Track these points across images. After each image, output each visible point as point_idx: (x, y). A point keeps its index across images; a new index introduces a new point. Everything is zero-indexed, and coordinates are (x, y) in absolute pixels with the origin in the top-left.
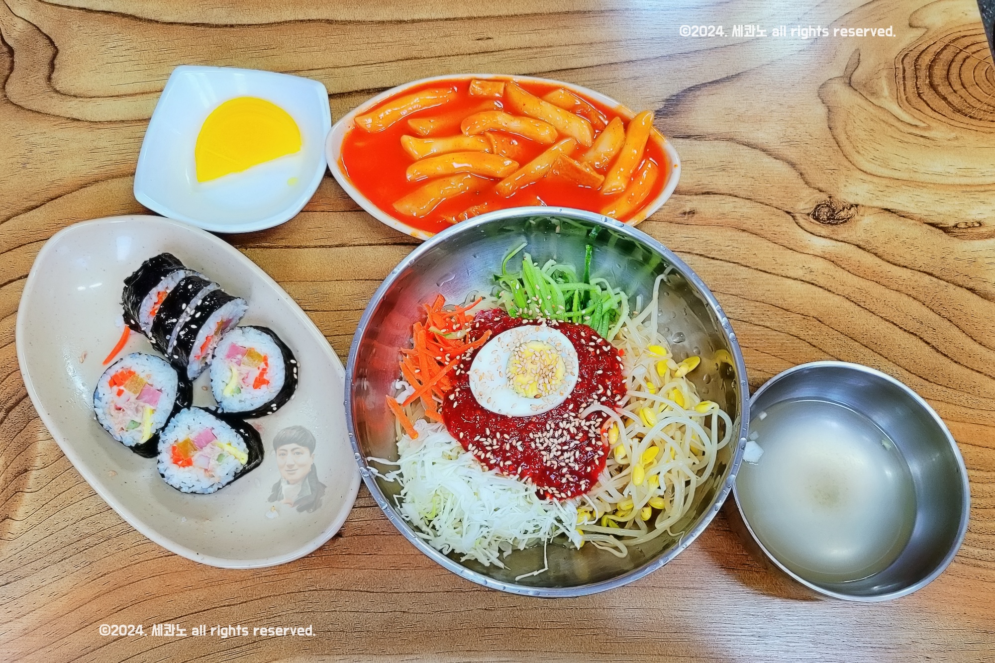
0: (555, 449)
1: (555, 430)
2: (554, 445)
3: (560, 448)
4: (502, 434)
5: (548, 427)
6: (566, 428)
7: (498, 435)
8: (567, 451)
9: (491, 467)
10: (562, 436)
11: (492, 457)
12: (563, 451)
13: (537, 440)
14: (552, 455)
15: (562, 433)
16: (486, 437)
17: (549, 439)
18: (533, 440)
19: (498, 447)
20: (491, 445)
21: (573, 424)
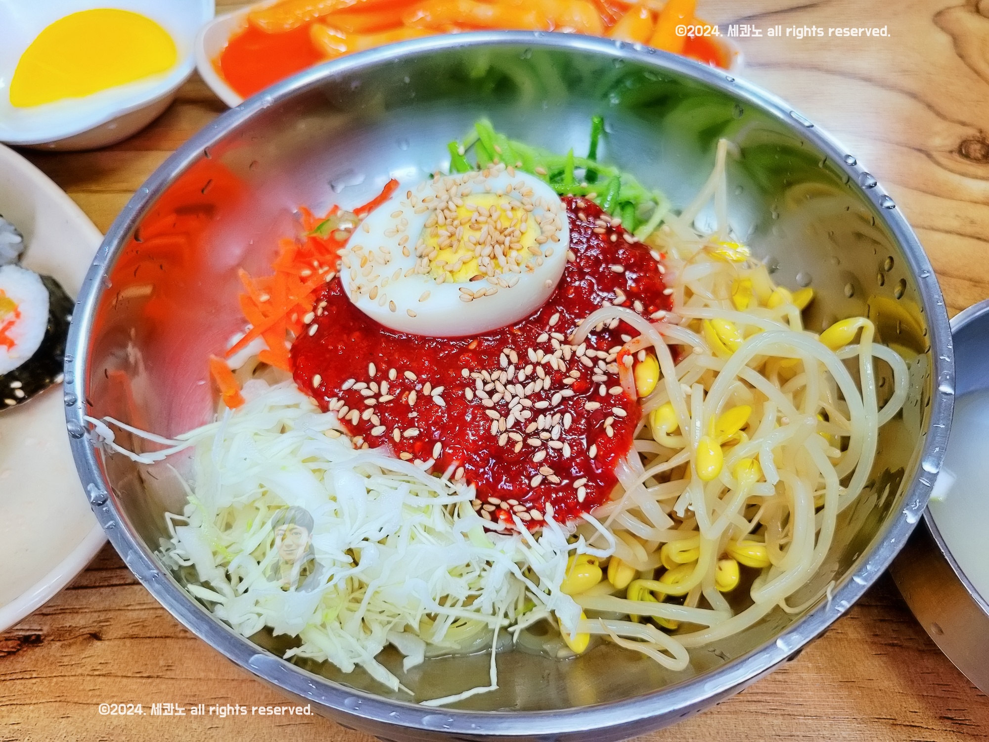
0: (520, 407)
1: (517, 368)
2: (516, 399)
3: (528, 403)
4: (400, 372)
5: (504, 362)
6: (543, 362)
7: (393, 374)
8: (543, 411)
9: (373, 442)
10: (532, 377)
11: (375, 420)
12: (537, 413)
13: (479, 384)
14: (511, 421)
15: (534, 371)
16: (368, 380)
17: (505, 385)
18: (472, 384)
19: (390, 398)
20: (377, 396)
21: (558, 354)
